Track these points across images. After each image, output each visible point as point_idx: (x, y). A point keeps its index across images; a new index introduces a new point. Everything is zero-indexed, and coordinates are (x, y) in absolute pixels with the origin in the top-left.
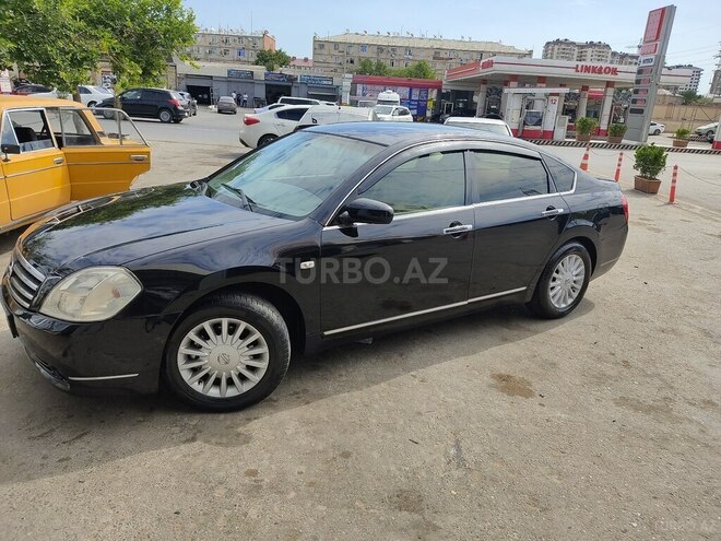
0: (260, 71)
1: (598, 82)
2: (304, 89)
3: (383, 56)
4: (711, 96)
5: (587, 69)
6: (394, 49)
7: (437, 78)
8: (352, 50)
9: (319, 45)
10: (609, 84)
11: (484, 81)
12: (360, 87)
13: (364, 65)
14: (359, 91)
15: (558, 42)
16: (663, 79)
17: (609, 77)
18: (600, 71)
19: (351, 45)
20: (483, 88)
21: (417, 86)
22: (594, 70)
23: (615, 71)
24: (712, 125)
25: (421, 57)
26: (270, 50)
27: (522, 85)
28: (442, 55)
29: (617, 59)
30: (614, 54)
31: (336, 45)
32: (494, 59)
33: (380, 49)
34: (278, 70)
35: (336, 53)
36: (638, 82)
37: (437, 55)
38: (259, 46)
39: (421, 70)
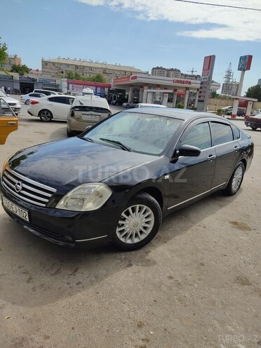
0: (16, 76)
1: (181, 87)
2: (41, 85)
3: (78, 70)
4: (223, 95)
5: (178, 82)
6: (84, 67)
7: (107, 83)
8: (62, 67)
9: (45, 64)
10: (187, 89)
11: (131, 85)
12: (71, 85)
13: (69, 74)
14: (71, 87)
15: (158, 68)
16: (211, 87)
17: (187, 85)
18: (183, 82)
19: (61, 64)
20: (131, 89)
21: (99, 86)
22: (181, 82)
23: (190, 83)
24: (227, 107)
25: (97, 72)
26: (19, 65)
27: (150, 88)
28: (107, 72)
29: (183, 77)
30: (182, 74)
31: (54, 64)
32: (137, 75)
33: (77, 67)
34: (26, 75)
35: (54, 67)
36: (201, 88)
37: (105, 71)
38: (13, 62)
39: (98, 78)
